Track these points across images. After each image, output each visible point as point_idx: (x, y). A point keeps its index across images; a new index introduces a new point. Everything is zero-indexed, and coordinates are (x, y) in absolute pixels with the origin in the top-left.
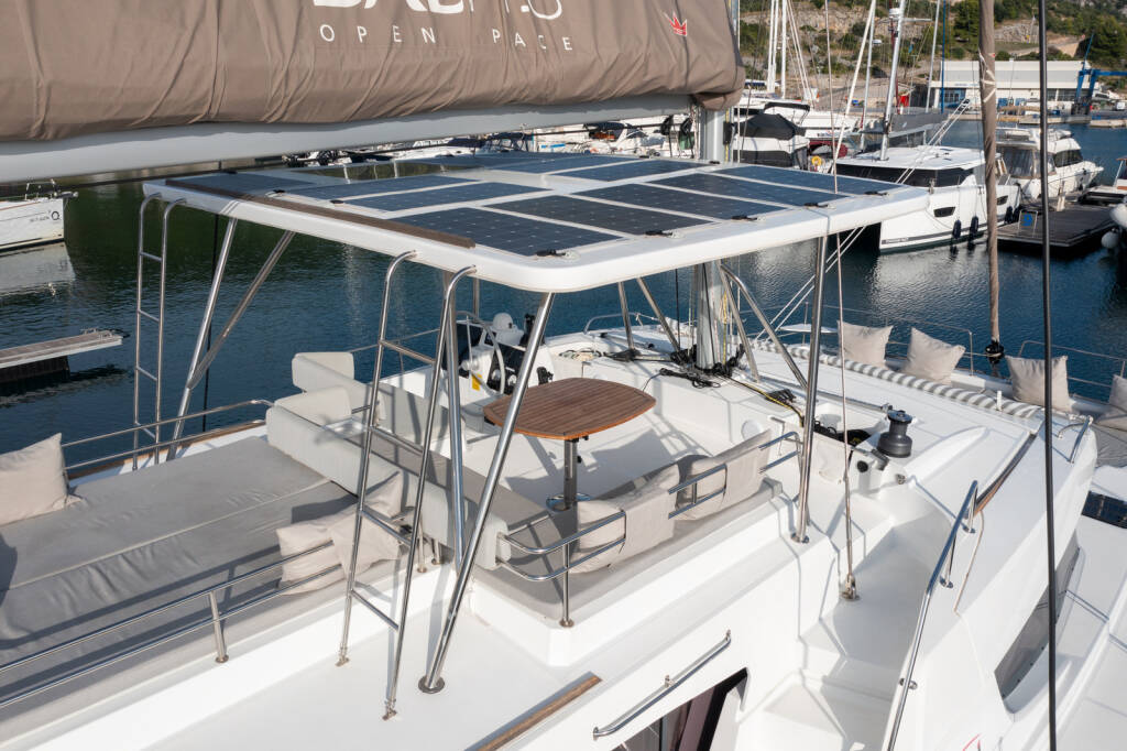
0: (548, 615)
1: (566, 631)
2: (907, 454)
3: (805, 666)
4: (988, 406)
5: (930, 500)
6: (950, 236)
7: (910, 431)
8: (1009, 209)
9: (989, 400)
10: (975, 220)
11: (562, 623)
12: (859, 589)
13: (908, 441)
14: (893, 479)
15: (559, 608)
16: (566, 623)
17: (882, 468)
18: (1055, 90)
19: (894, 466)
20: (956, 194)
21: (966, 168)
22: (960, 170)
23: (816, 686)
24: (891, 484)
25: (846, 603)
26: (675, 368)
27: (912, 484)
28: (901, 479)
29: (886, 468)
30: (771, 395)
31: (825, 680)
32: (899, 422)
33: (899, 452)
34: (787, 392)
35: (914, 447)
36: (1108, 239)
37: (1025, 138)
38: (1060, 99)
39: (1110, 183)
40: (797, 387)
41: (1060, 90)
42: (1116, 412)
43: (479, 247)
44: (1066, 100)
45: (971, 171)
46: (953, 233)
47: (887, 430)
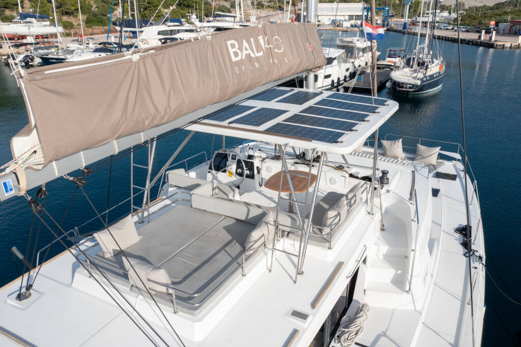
0: (323, 247)
1: (330, 250)
2: (387, 183)
3: (378, 252)
4: (396, 163)
5: (397, 196)
6: (330, 86)
7: (388, 176)
8: (350, 73)
9: (396, 160)
10: (339, 79)
11: (329, 248)
12: (385, 227)
13: (388, 179)
14: (385, 192)
15: (328, 244)
16: (330, 248)
17: (382, 188)
18: (353, 16)
19: (386, 187)
20: (331, 68)
21: (333, 57)
22: (331, 58)
23: (381, 258)
24: (385, 193)
25: (382, 232)
26: (298, 161)
27: (391, 193)
28: (388, 191)
29: (384, 188)
30: (337, 167)
31: (384, 255)
32: (385, 173)
33: (385, 183)
34: (341, 166)
35: (390, 180)
36: (388, 84)
37: (351, 42)
38: (355, 20)
39: (384, 59)
40: (344, 164)
41: (355, 16)
42: (419, 157)
43: (313, 141)
44: (358, 20)
45: (335, 58)
46: (331, 85)
47: (381, 176)
